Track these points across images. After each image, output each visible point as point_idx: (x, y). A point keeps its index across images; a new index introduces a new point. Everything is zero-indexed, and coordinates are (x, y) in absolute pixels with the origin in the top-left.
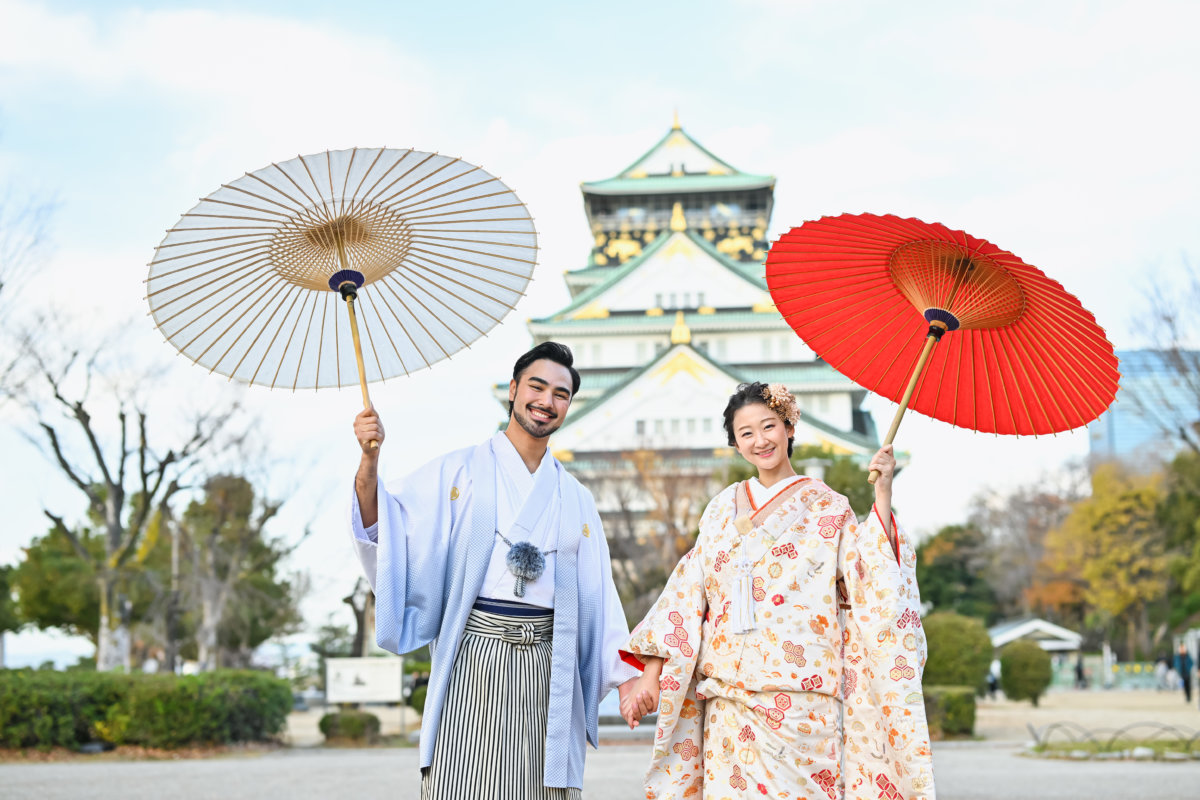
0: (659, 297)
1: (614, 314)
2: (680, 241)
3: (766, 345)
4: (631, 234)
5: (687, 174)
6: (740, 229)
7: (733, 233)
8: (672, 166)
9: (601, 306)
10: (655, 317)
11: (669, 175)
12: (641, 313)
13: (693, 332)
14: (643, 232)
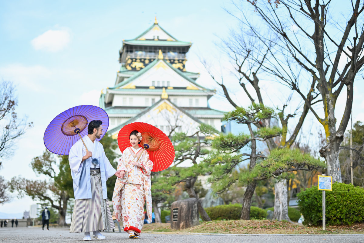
0: (153, 82)
1: (137, 87)
2: (161, 62)
3: (191, 101)
4: (140, 59)
5: (159, 40)
6: (179, 60)
7: (176, 62)
8: (154, 37)
9: (133, 84)
10: (152, 89)
11: (153, 40)
12: (147, 88)
13: (169, 95)
14: (145, 59)
